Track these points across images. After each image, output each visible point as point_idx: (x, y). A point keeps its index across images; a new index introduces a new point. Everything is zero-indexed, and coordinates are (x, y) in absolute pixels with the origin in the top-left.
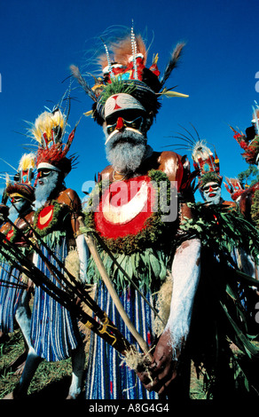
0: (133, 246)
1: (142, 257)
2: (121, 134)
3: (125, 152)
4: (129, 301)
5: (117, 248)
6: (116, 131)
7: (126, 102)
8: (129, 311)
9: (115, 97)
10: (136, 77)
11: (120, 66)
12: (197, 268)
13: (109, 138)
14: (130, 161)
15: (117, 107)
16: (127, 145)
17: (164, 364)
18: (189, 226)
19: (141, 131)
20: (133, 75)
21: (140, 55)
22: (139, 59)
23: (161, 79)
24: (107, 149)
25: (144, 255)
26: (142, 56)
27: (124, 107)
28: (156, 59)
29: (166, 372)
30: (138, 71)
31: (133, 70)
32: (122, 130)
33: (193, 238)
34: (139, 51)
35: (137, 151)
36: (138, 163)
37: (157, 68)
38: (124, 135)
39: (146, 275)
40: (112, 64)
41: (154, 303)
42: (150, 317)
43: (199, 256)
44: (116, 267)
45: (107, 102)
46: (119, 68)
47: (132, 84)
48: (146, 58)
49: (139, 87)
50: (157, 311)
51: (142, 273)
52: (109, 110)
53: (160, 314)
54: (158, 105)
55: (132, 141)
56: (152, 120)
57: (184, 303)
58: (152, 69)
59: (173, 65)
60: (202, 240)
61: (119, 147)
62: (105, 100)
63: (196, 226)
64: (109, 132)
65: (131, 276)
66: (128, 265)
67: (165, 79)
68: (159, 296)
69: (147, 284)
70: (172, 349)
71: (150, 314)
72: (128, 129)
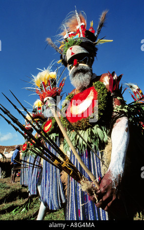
0: (86, 124)
1: (93, 130)
2: (77, 68)
3: (81, 78)
4: (87, 158)
5: (77, 126)
6: (74, 67)
7: (77, 50)
8: (87, 164)
9: (71, 49)
10: (82, 36)
11: (72, 32)
12: (126, 133)
13: (71, 72)
14: (83, 82)
15: (72, 53)
16: (81, 74)
17: (106, 190)
18: (119, 109)
19: (88, 64)
20: (80, 36)
21: (83, 24)
22: (82, 26)
23: (96, 34)
24: (70, 78)
25: (93, 129)
26: (84, 24)
27: (76, 53)
28: (92, 24)
29: (108, 195)
30: (83, 33)
31: (80, 33)
32: (77, 66)
33: (122, 116)
34: (81, 22)
35: (87, 76)
36: (88, 82)
37: (93, 29)
38: (79, 68)
39: (95, 140)
40: (68, 33)
41: (102, 157)
42: (100, 166)
43: (127, 126)
44: (78, 136)
45: (67, 53)
46: (72, 34)
47: (79, 40)
48: (86, 25)
49: (83, 41)
50: (104, 162)
51: (93, 139)
52: (69, 56)
53: (105, 163)
54: (96, 49)
55: (83, 71)
56: (93, 58)
57: (119, 154)
58: (90, 30)
59: (101, 25)
60: (128, 118)
61: (77, 76)
62: (66, 52)
63: (124, 109)
64: (70, 68)
65: (87, 141)
66: (85, 135)
67: (98, 34)
68: (104, 153)
69: (96, 145)
70: (112, 181)
71: (100, 165)
72: (80, 64)
